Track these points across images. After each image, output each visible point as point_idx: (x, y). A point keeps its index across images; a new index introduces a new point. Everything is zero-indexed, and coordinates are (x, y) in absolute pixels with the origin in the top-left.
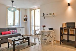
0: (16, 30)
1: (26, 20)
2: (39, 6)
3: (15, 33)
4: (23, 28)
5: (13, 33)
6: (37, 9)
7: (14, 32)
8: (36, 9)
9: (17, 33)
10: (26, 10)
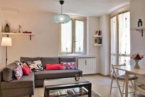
0: (73, 63)
1: (100, 41)
2: (129, 3)
3: (71, 69)
4: (93, 57)
5: (67, 69)
6: (123, 12)
7: (68, 66)
8: (120, 13)
9: (75, 69)
10: (99, 18)
